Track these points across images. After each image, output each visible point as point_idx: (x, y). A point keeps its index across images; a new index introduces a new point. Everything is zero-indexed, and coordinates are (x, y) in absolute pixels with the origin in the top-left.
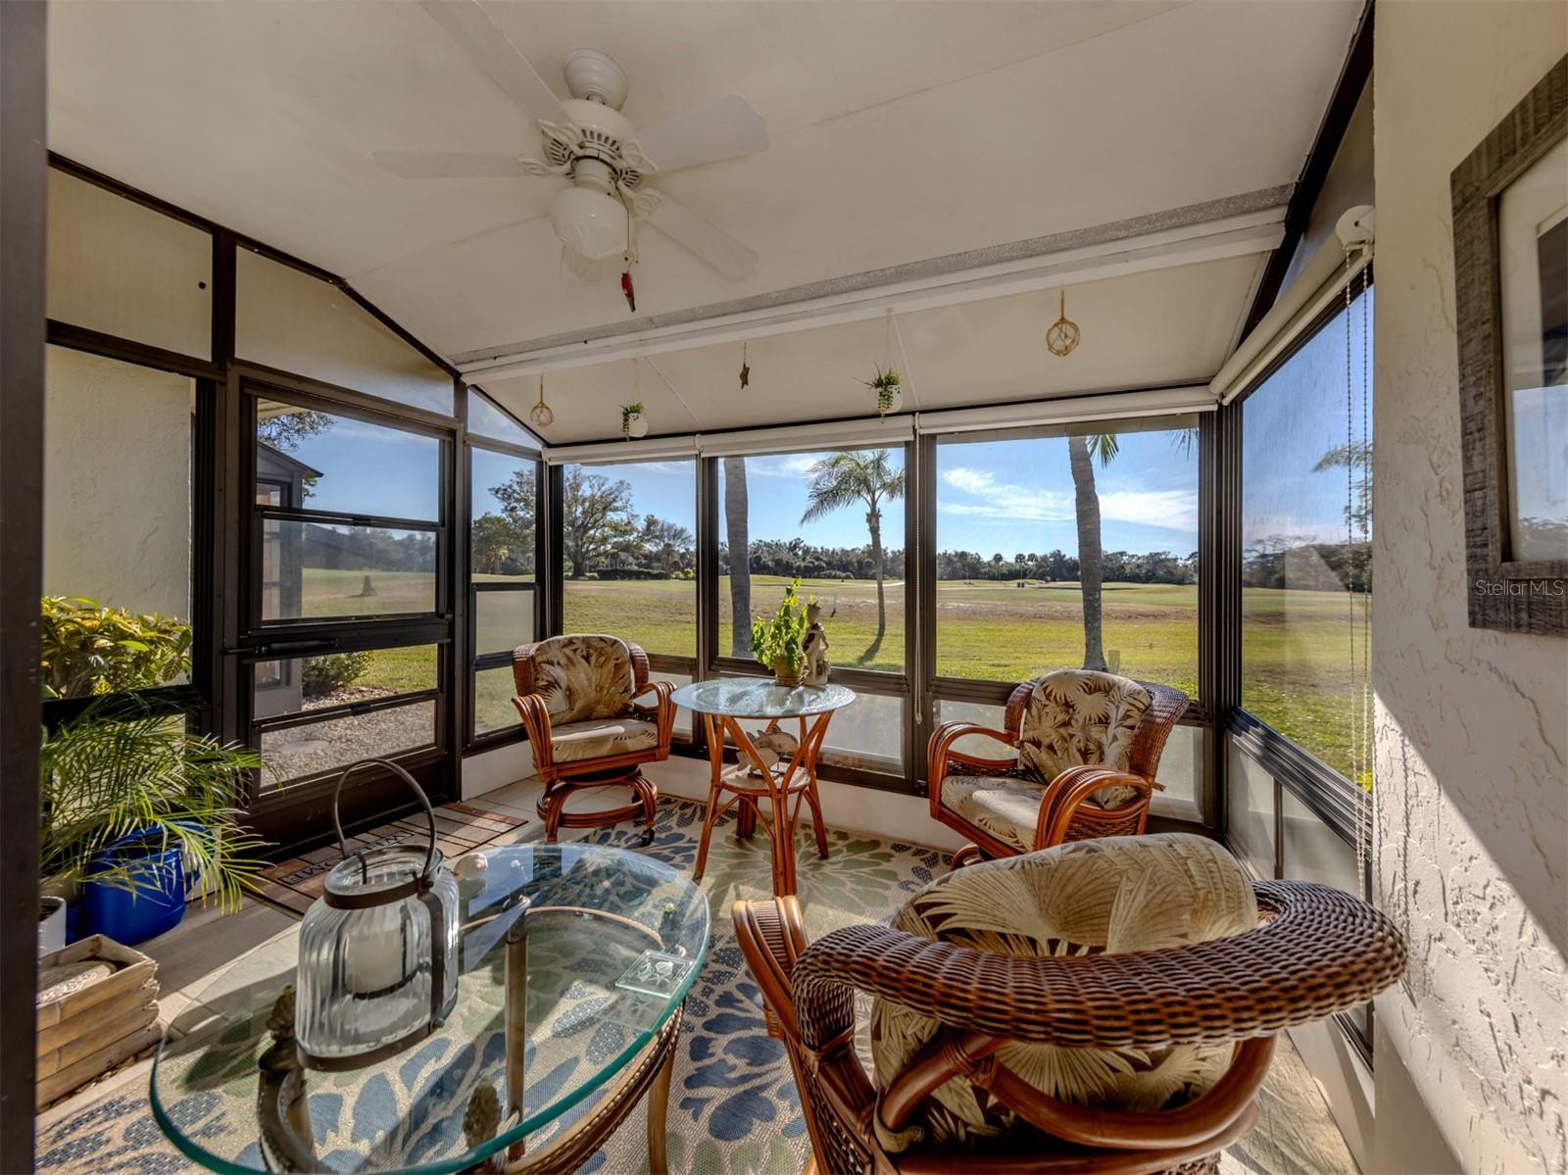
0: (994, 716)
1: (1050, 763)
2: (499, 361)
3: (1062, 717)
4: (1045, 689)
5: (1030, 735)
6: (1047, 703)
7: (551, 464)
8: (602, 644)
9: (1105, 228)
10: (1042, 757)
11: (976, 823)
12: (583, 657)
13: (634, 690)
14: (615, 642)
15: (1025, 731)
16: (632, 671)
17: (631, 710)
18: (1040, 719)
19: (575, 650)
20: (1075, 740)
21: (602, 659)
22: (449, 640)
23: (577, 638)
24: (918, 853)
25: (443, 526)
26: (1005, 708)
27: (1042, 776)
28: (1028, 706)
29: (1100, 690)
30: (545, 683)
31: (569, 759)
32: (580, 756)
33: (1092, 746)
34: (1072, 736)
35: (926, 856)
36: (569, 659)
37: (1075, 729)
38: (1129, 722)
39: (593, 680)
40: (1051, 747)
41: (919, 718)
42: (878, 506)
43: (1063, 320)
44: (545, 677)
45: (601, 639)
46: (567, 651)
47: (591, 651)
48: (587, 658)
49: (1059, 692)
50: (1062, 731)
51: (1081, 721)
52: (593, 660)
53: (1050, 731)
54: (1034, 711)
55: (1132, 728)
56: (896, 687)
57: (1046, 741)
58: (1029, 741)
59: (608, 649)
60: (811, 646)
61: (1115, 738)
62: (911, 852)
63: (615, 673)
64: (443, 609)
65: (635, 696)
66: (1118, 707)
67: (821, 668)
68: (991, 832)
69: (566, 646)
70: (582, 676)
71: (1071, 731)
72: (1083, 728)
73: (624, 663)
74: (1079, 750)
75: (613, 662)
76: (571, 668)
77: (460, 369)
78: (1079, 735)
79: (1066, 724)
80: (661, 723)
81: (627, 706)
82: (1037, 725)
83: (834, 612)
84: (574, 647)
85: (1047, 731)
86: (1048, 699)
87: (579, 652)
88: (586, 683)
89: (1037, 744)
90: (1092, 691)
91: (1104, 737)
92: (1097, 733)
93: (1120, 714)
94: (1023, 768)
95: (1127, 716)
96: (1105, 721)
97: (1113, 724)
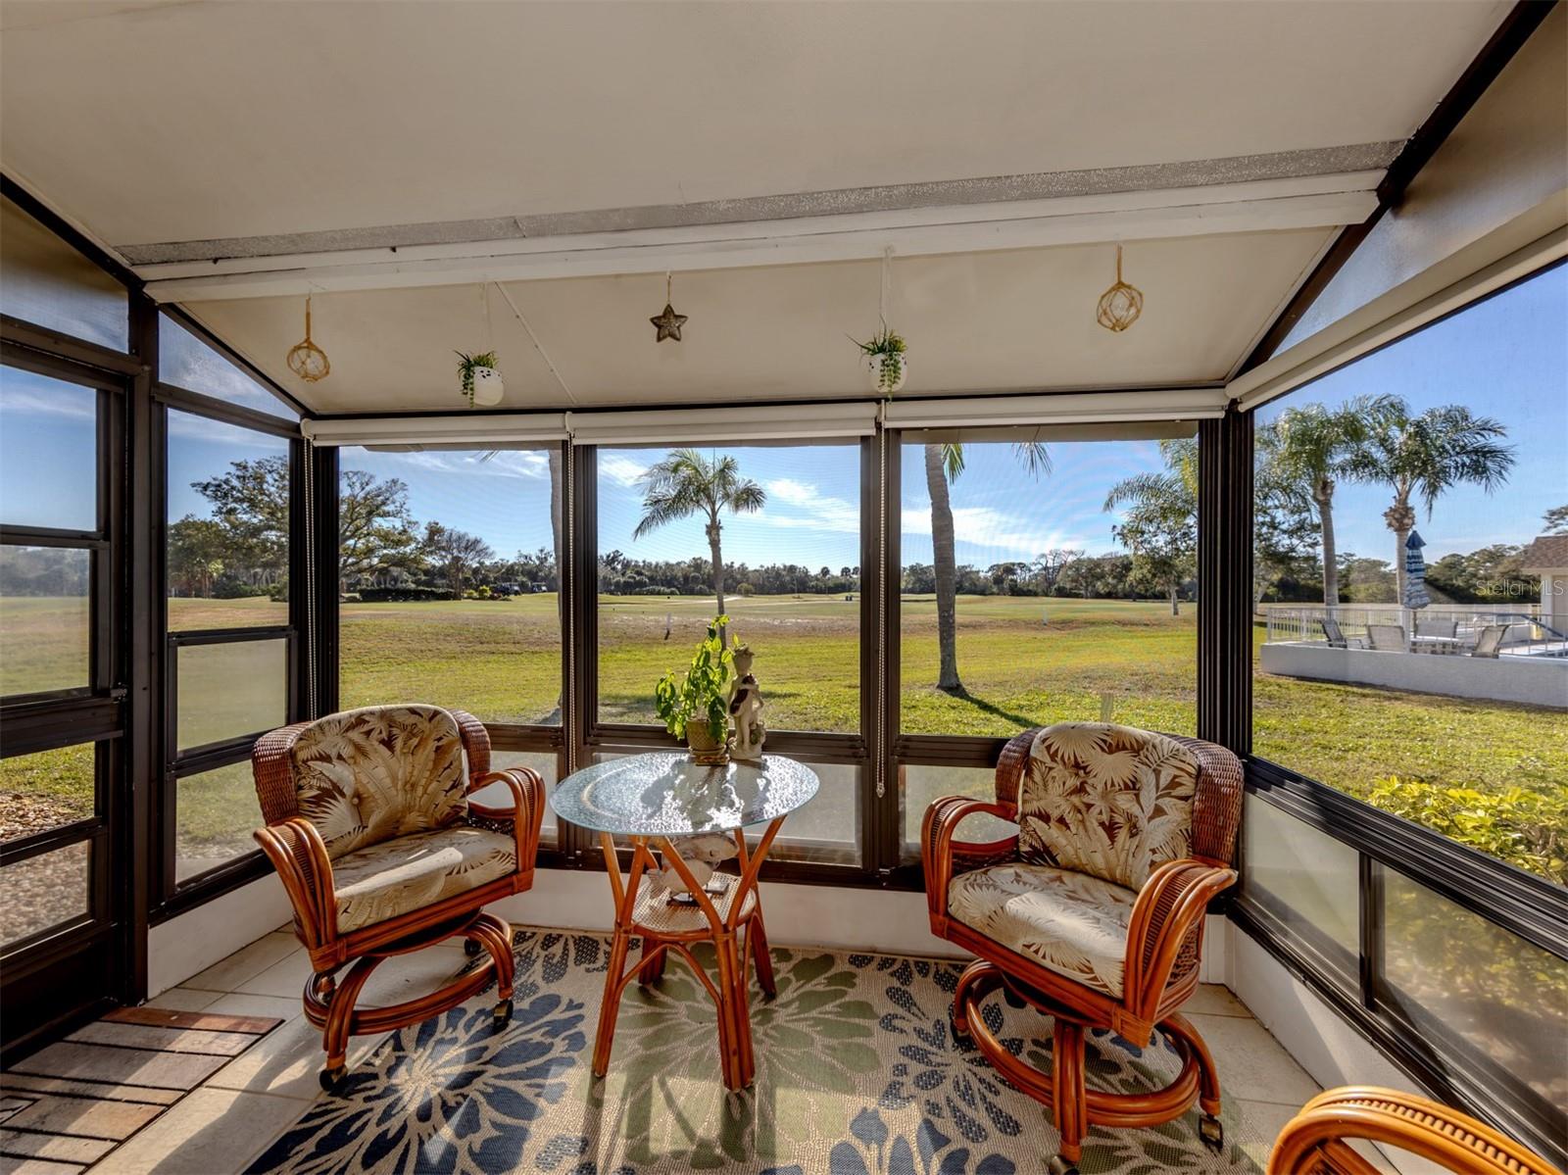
0: (981, 783)
1: (1063, 841)
2: (223, 267)
3: (1073, 782)
4: (1048, 748)
5: (1033, 806)
6: (1050, 764)
7: (317, 444)
8: (414, 719)
9: (1185, 167)
10: (1053, 834)
11: (1018, 948)
12: (382, 742)
13: (467, 782)
14: (436, 713)
15: (1024, 802)
16: (464, 752)
17: (464, 814)
18: (1045, 785)
19: (368, 733)
20: (1094, 811)
21: (415, 741)
22: (120, 733)
23: (372, 713)
24: (885, 964)
25: (107, 537)
26: (993, 772)
27: (1054, 859)
28: (1028, 772)
29: (1124, 748)
30: (315, 792)
31: (370, 922)
32: (388, 914)
33: (1119, 819)
34: (1089, 806)
35: (896, 967)
36: (358, 748)
37: (1093, 797)
38: (1179, 791)
39: (400, 774)
40: (1061, 821)
41: (880, 789)
42: (718, 517)
43: (1120, 285)
44: (314, 782)
45: (413, 711)
46: (356, 735)
47: (395, 731)
48: (388, 743)
49: (1067, 751)
50: (1075, 799)
51: (1100, 787)
52: (398, 744)
53: (1061, 801)
54: (1037, 776)
55: (1185, 798)
56: (850, 752)
57: (1055, 814)
58: (1034, 815)
59: (425, 725)
60: (742, 706)
61: (1159, 811)
62: (874, 965)
63: (436, 763)
64: (104, 680)
65: (469, 790)
66: (1157, 773)
67: (755, 733)
68: (1047, 963)
69: (351, 727)
70: (381, 772)
71: (1086, 799)
72: (1104, 795)
73: (451, 745)
74: (1102, 824)
75: (432, 745)
76: (360, 759)
77: (143, 273)
78: (1100, 805)
79: (1080, 790)
80: (520, 833)
81: (457, 808)
82: (1042, 793)
83: (668, 633)
84: (366, 728)
85: (1055, 800)
86: (1053, 757)
87: (374, 734)
88: (388, 781)
89: (1045, 817)
90: (1112, 749)
91: (1135, 810)
92: (1125, 801)
93: (1163, 783)
94: (1028, 849)
95: (1174, 784)
96: (1133, 787)
97: (1154, 795)
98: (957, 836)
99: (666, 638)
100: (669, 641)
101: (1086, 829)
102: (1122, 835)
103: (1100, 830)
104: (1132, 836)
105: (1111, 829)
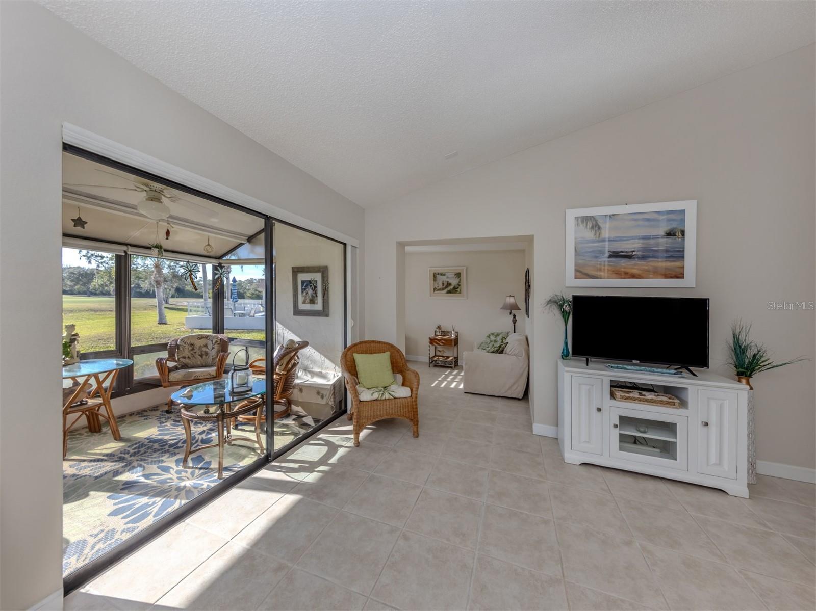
1: (190, 362)
3: (190, 348)
4: (182, 342)
5: (181, 356)
10: (187, 361)
15: (178, 356)
18: (184, 350)
20: (197, 353)
24: (131, 415)
28: (178, 349)
29: (203, 338)
33: (203, 353)
34: (195, 352)
35: (136, 414)
37: (196, 350)
38: (218, 343)
40: (189, 357)
43: (208, 244)
50: (192, 352)
51: (198, 347)
55: (218, 344)
57: (187, 356)
58: (181, 358)
61: (213, 348)
62: (128, 416)
66: (212, 341)
71: (195, 351)
72: (199, 349)
74: (199, 355)
78: (198, 351)
79: (193, 349)
82: (182, 353)
85: (187, 353)
86: (185, 344)
89: (184, 358)
90: (200, 339)
91: (207, 350)
92: (204, 349)
93: (214, 342)
94: (180, 366)
95: (216, 342)
96: (206, 346)
97: (211, 345)
101: (195, 357)
102: (204, 357)
103: (199, 357)
104: (206, 356)
105: (201, 356)
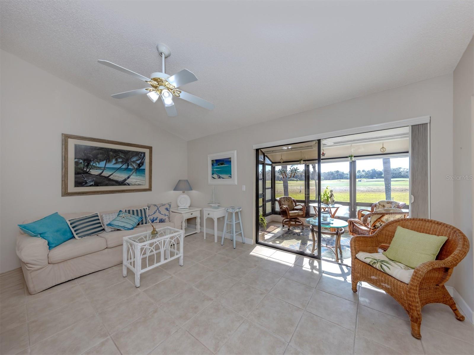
0: (369, 209)
2: (273, 152)
6: (379, 205)
7: (273, 166)
14: (291, 198)
15: (375, 210)
16: (294, 203)
17: (294, 209)
26: (371, 207)
29: (389, 203)
31: (292, 215)
38: (395, 207)
39: (288, 204)
41: (353, 210)
44: (282, 203)
46: (284, 199)
48: (286, 200)
49: (382, 204)
54: (377, 207)
56: (348, 204)
60: (331, 197)
65: (295, 207)
66: (393, 205)
67: (333, 201)
73: (292, 201)
75: (290, 201)
76: (285, 202)
77: (265, 153)
80: (304, 210)
98: (362, 213)
99: (300, 192)
100: (301, 193)
